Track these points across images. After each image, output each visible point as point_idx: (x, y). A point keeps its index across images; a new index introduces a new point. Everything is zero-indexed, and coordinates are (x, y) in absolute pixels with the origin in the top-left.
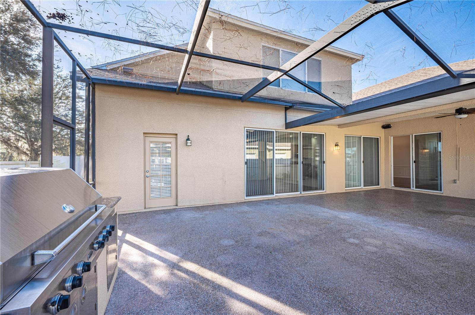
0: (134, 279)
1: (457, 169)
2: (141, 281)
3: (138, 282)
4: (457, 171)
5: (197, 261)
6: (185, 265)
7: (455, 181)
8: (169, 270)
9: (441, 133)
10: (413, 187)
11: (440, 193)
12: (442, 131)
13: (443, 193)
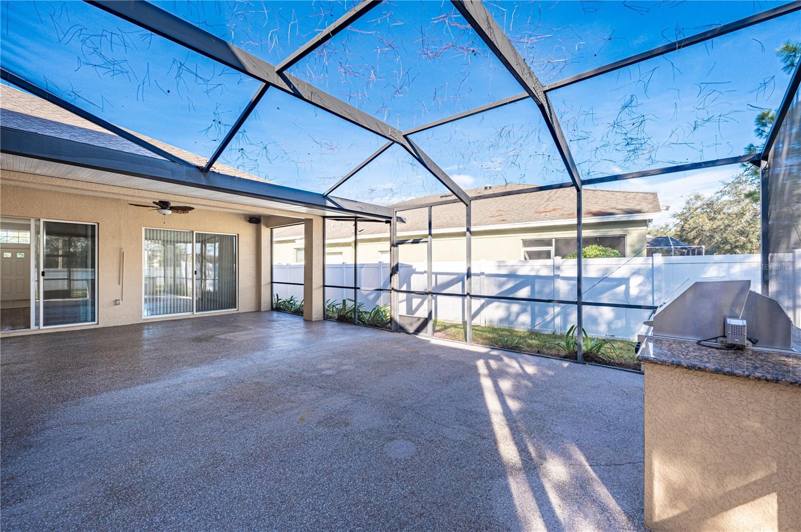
0: (608, 490)
1: (119, 284)
2: (597, 478)
3: (604, 481)
4: (120, 286)
5: (491, 454)
6: (516, 459)
7: (116, 303)
8: (545, 468)
9: (95, 226)
10: (37, 324)
11: (92, 325)
12: (98, 223)
13: (98, 324)
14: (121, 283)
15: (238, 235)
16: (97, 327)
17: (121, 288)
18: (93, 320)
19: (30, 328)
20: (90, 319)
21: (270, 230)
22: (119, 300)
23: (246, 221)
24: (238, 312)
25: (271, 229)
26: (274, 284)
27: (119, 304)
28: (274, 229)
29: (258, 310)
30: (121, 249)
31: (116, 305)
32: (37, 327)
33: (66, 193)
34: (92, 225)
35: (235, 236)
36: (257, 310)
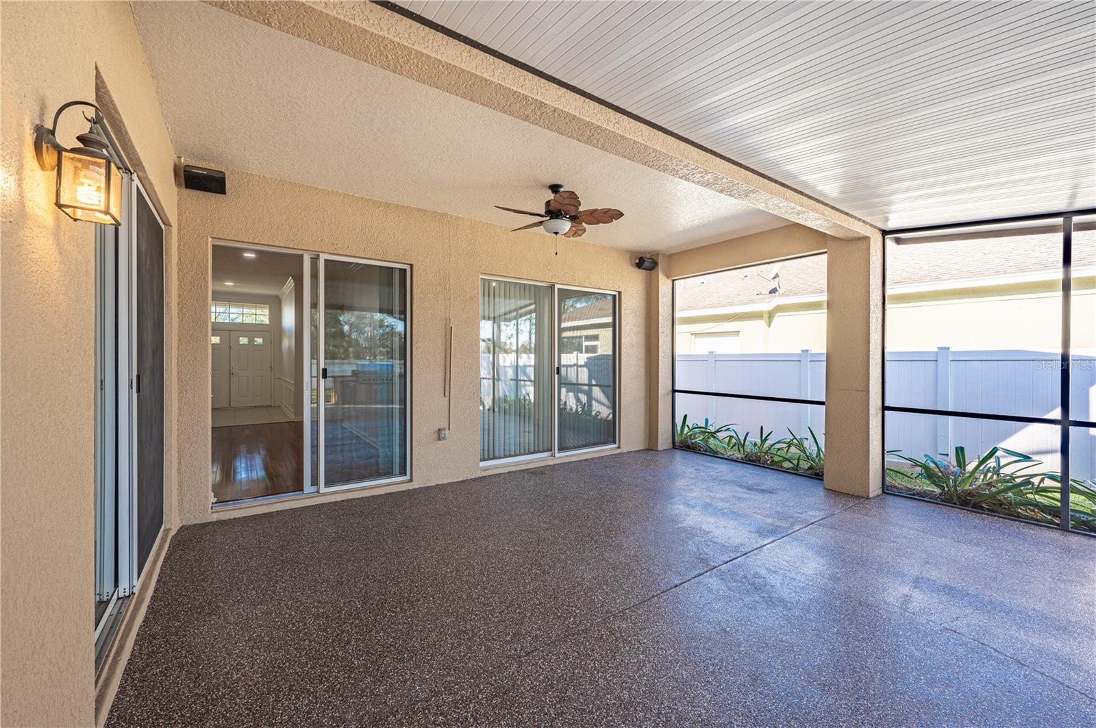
1: (445, 395)
4: (446, 400)
7: (440, 435)
9: (405, 270)
10: (315, 482)
11: (402, 482)
12: (412, 266)
13: (411, 480)
14: (447, 394)
15: (620, 293)
16: (410, 486)
17: (447, 403)
18: (403, 472)
19: (303, 490)
20: (397, 469)
21: (671, 282)
22: (444, 429)
23: (632, 265)
24: (619, 451)
25: (673, 280)
26: (677, 394)
27: (444, 438)
28: (677, 281)
29: (651, 447)
30: (447, 321)
31: (439, 440)
32: (314, 489)
33: (362, 198)
34: (400, 269)
35: (615, 296)
36: (647, 448)
